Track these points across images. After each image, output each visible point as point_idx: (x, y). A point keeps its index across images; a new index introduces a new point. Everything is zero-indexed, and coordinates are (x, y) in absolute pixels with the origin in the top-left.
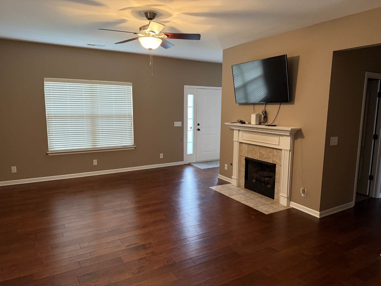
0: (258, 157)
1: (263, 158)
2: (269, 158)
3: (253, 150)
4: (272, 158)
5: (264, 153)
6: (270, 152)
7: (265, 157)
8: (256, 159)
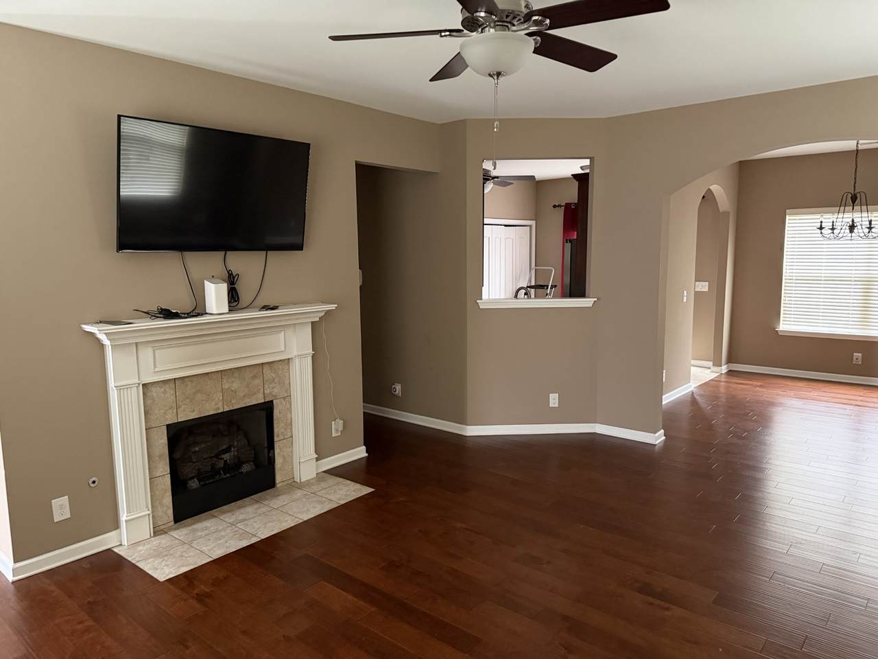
0: (216, 404)
1: (233, 402)
2: (255, 394)
3: (198, 391)
4: (262, 390)
5: (235, 386)
6: (255, 377)
7: (242, 395)
8: (212, 413)
